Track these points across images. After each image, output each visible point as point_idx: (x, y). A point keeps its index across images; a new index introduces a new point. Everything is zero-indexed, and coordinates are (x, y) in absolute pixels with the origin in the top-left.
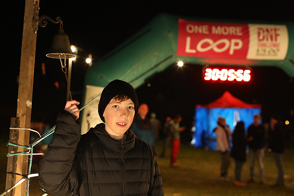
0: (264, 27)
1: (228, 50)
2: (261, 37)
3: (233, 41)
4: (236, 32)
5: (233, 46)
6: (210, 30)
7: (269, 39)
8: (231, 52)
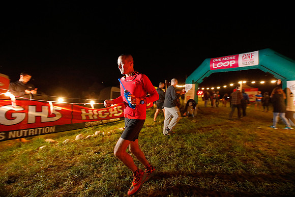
0: (246, 54)
1: (230, 65)
2: (244, 58)
3: (231, 61)
4: (232, 58)
5: (231, 63)
6: (222, 59)
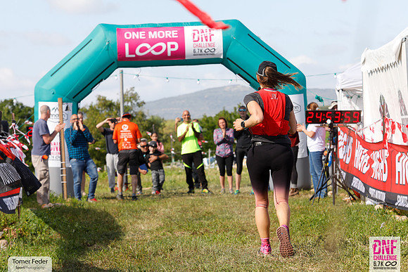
1: (166, 52)
4: (171, 35)
7: (204, 39)
8: (169, 54)
